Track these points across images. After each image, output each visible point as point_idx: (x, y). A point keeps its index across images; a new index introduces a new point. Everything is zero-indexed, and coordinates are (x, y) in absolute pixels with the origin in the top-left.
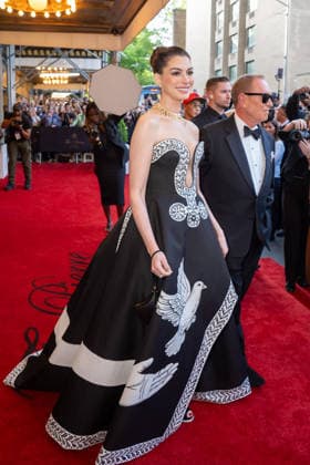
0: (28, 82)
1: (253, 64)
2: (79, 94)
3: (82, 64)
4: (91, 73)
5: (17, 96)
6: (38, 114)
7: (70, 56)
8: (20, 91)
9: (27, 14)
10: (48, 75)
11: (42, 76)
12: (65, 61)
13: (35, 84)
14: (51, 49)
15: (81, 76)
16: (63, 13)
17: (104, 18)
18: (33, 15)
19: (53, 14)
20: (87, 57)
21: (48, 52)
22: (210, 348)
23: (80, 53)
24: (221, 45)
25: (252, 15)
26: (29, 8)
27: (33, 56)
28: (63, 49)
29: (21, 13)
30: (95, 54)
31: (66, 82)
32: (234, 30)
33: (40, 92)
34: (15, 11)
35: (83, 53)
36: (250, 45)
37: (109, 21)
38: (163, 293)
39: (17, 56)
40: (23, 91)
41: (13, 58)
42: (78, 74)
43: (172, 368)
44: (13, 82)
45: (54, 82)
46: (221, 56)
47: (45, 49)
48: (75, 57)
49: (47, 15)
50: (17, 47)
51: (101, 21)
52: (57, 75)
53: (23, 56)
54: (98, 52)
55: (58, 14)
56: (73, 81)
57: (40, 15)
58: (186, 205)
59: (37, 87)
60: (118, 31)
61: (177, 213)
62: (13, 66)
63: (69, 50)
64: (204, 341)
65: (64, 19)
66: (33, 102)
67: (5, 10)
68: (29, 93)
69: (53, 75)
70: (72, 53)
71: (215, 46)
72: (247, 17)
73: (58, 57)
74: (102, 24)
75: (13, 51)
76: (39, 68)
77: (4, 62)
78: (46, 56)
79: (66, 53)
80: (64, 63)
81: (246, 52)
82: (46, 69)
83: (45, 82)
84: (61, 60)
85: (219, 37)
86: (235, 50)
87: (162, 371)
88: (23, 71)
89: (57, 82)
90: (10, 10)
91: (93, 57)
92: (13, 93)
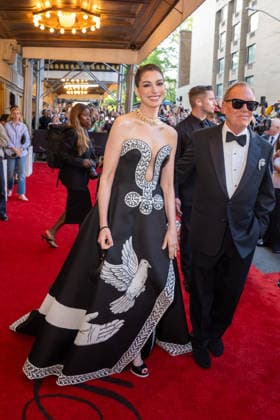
0: (54, 92)
1: (252, 79)
2: (96, 104)
3: (102, 76)
4: (109, 84)
5: (44, 104)
6: (61, 120)
7: (91, 70)
8: (46, 99)
9: (57, 31)
10: (71, 86)
11: (66, 87)
12: (86, 74)
13: (59, 94)
14: (75, 63)
15: (100, 88)
16: (89, 30)
17: (125, 35)
18: (62, 31)
19: (79, 31)
20: (106, 70)
21: (72, 66)
22: (161, 316)
23: (100, 66)
24: (223, 62)
25: (253, 35)
26: (59, 25)
27: (59, 69)
28: (86, 63)
29: (52, 30)
30: (113, 68)
31: (86, 92)
32: (235, 49)
33: (63, 101)
34: (47, 29)
35: (103, 68)
36: (250, 62)
37: (128, 37)
38: (106, 263)
39: (46, 70)
40: (49, 100)
41: (42, 71)
42: (97, 86)
43: (119, 324)
44: (42, 92)
45: (75, 92)
46: (222, 71)
47: (70, 63)
48: (96, 70)
49: (74, 32)
50: (46, 62)
51: (122, 37)
52: (78, 86)
53: (50, 69)
54: (116, 65)
55: (84, 31)
56: (92, 91)
57: (68, 31)
58: (141, 195)
59: (61, 97)
60: (136, 46)
61: (132, 200)
62: (42, 79)
63: (90, 63)
64: (155, 309)
65: (89, 35)
66: (57, 110)
67: (39, 28)
68: (54, 101)
69: (75, 86)
70: (93, 67)
71: (217, 63)
72: (248, 36)
73: (81, 70)
74: (122, 40)
75: (42, 65)
76: (63, 80)
77: (35, 75)
78: (70, 70)
79: (88, 67)
80: (86, 76)
81: (246, 68)
82: (70, 81)
83: (68, 92)
84: (83, 73)
85: (221, 55)
86: (236, 67)
87: (109, 324)
88: (49, 82)
89: (79, 92)
90: (42, 28)
91: (111, 71)
92: (41, 101)
